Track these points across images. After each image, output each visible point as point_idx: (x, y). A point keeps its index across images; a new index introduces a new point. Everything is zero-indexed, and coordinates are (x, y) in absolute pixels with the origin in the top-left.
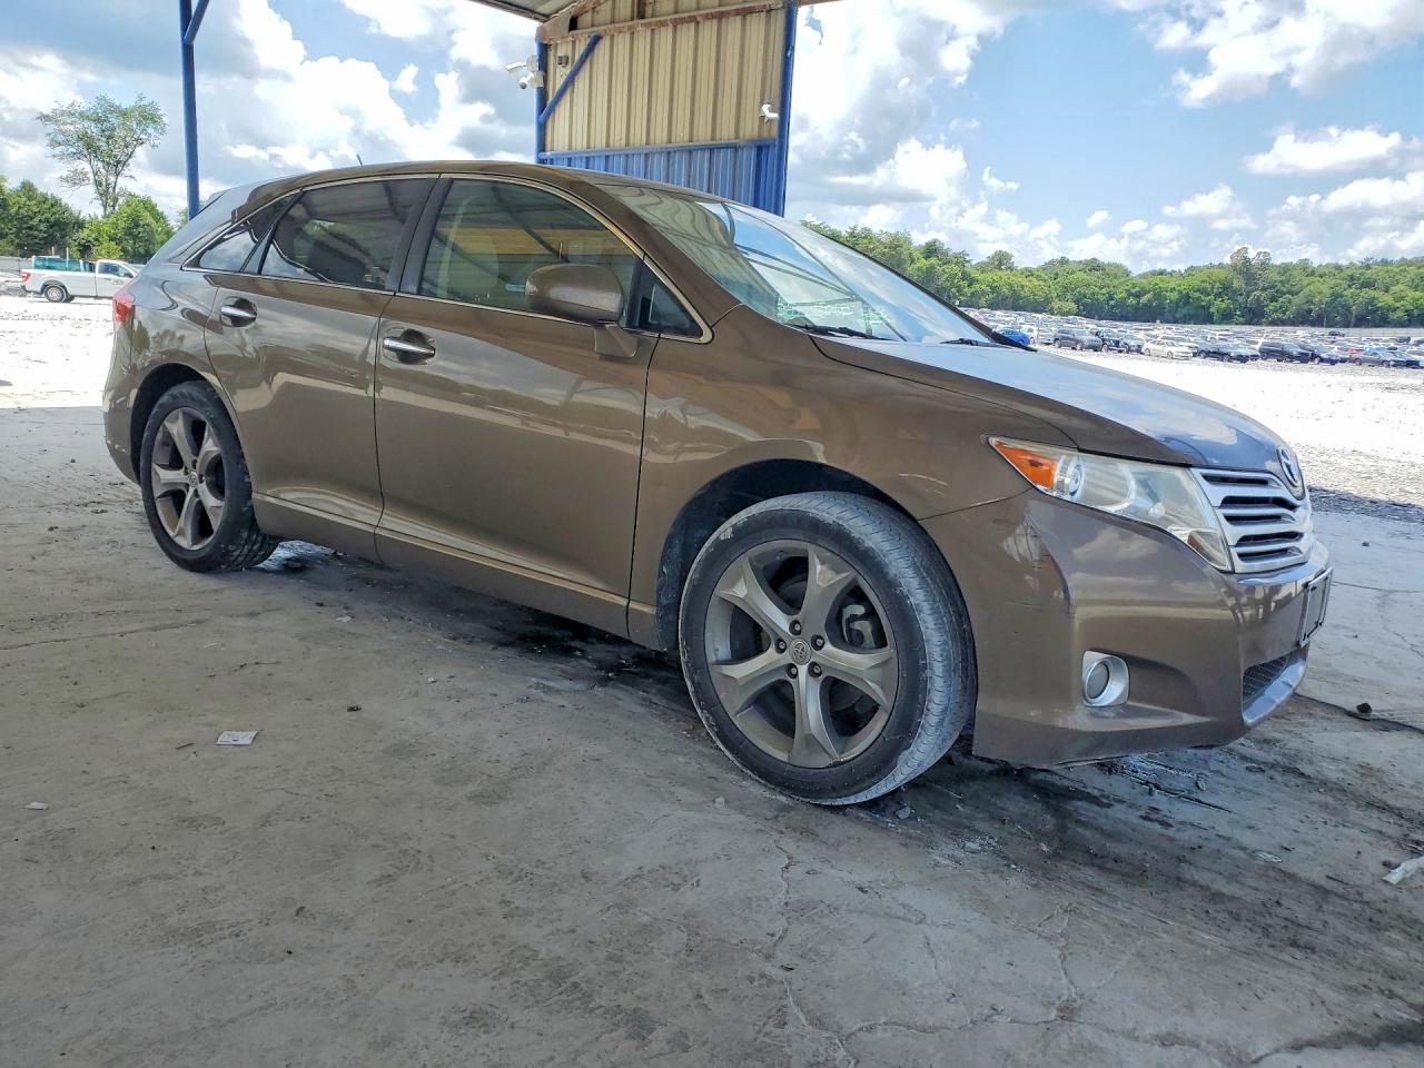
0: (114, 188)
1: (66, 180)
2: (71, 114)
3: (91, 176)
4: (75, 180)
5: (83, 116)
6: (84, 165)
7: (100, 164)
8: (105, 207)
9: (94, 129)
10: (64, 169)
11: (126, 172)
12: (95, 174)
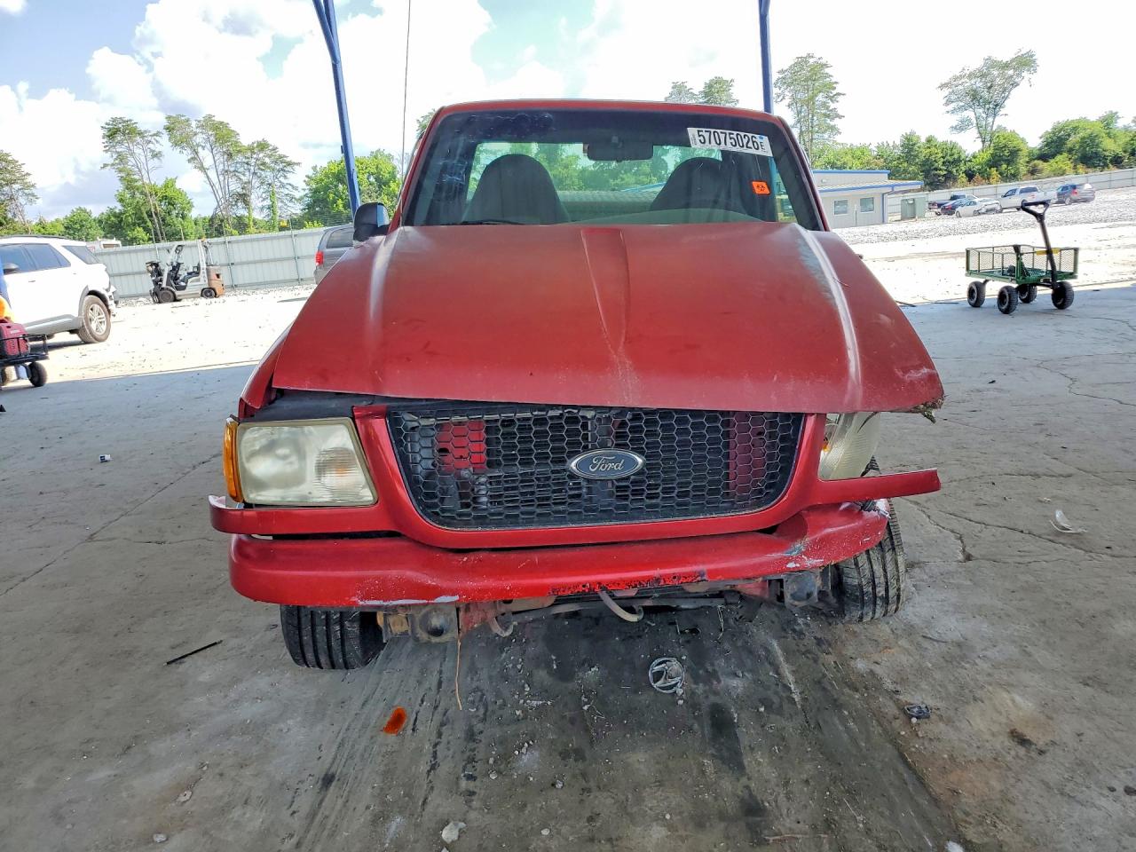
0: (992, 127)
1: (954, 128)
2: (961, 77)
3: (975, 122)
4: (961, 127)
5: (971, 76)
6: (970, 114)
7: (981, 110)
8: (983, 142)
9: (979, 84)
10: (954, 120)
11: (1003, 111)
12: (977, 118)
